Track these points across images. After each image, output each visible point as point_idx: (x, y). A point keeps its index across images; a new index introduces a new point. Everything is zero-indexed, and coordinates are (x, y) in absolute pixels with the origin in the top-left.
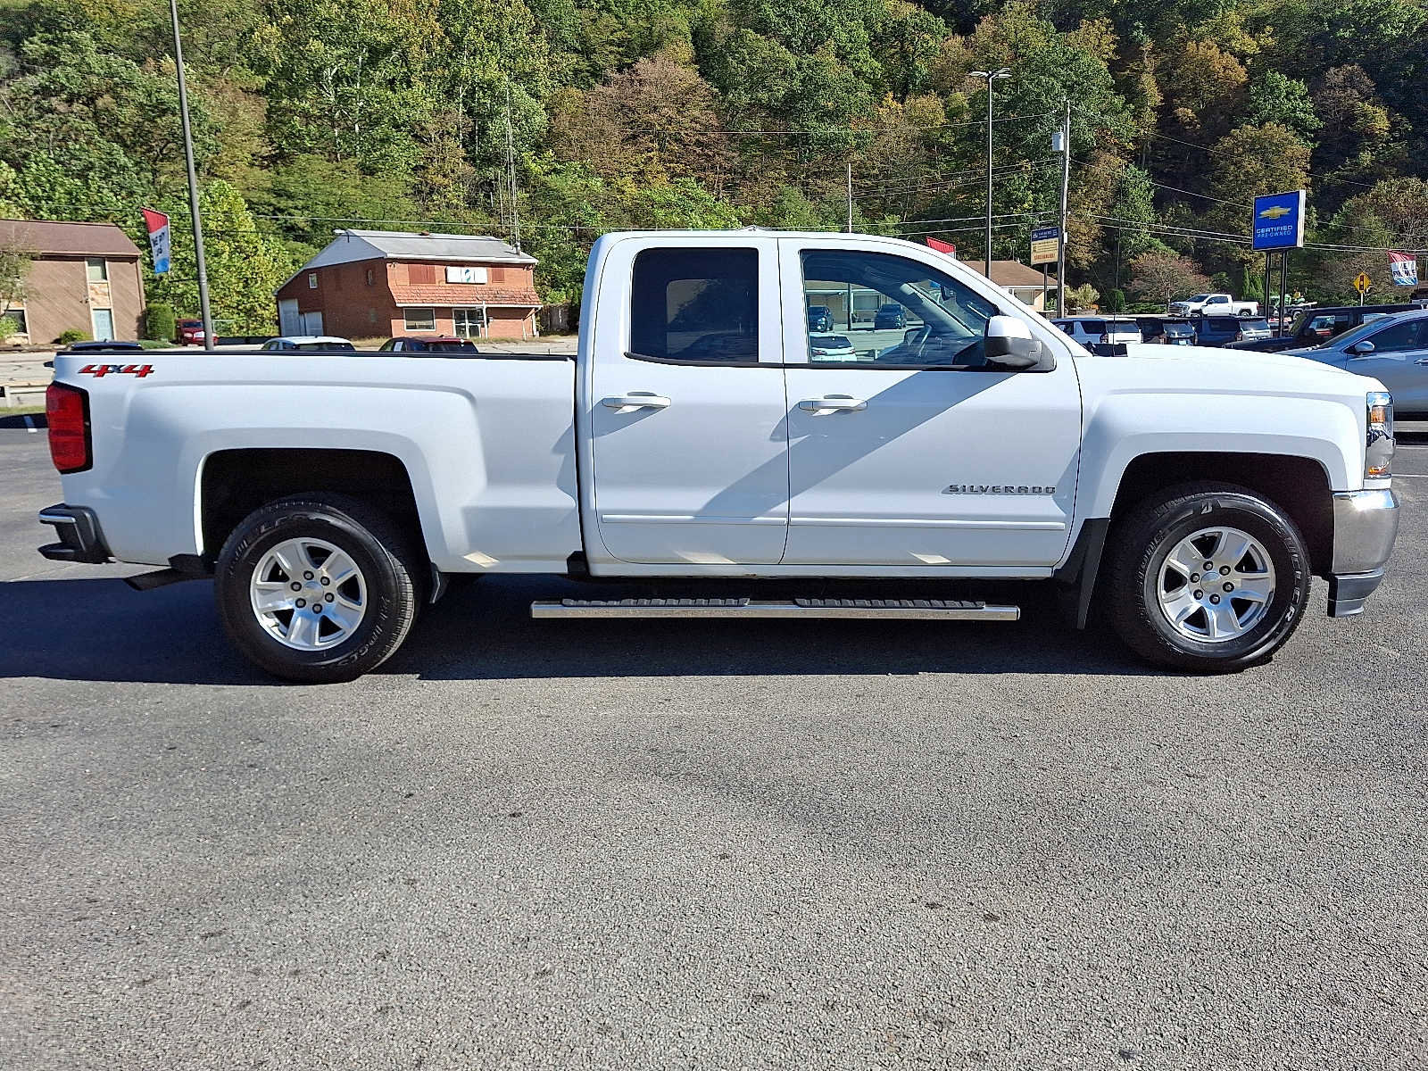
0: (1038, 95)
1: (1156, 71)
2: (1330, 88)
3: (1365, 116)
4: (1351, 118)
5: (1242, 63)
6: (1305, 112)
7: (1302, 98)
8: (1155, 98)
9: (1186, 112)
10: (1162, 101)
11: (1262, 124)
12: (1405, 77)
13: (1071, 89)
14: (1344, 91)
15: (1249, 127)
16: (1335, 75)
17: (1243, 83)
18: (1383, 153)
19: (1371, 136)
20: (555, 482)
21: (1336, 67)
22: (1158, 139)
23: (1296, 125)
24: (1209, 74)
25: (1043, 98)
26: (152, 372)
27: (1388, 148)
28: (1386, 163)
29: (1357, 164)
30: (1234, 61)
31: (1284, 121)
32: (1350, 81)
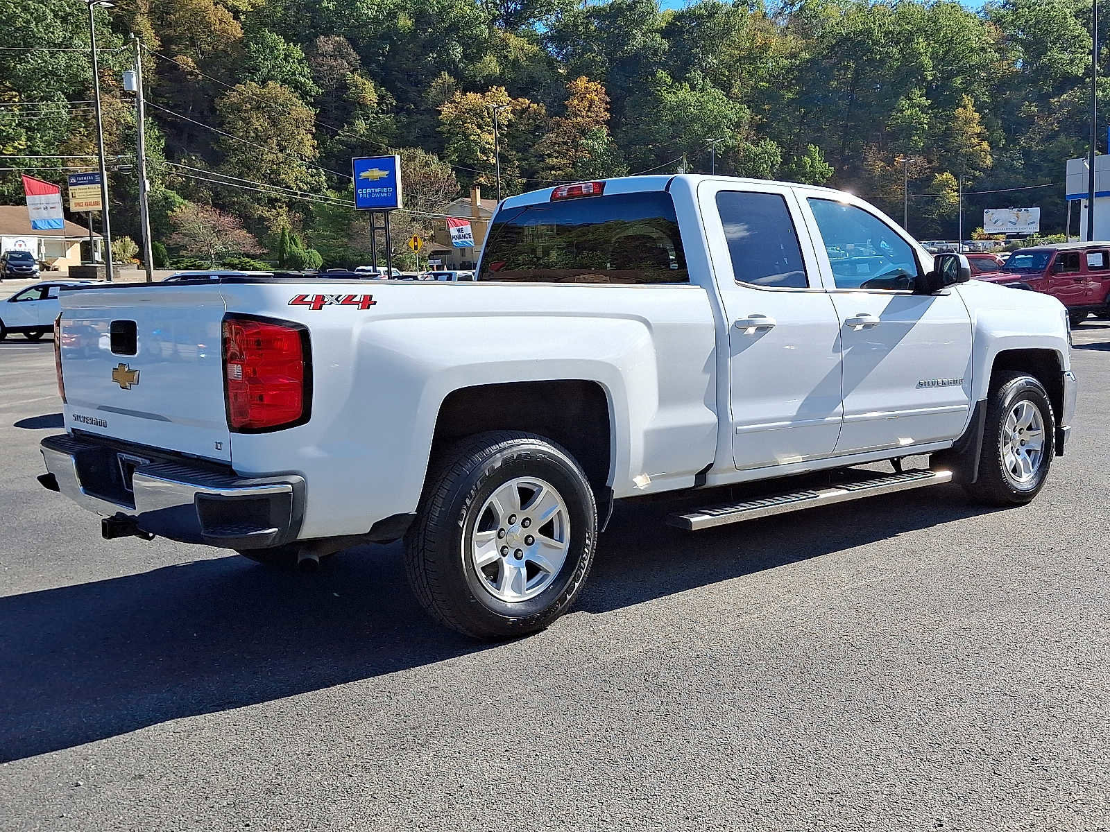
0: (28, 22)
1: (151, 12)
2: (322, 55)
3: (356, 86)
4: (343, 86)
5: (236, 18)
6: (304, 76)
7: (300, 62)
8: (152, 41)
9: (186, 61)
10: (159, 46)
11: (264, 82)
12: (383, 55)
13: (64, 20)
14: (335, 60)
15: (253, 84)
16: (325, 44)
17: (239, 38)
18: (375, 123)
19: (363, 106)
20: (702, 401)
21: (326, 35)
22: (159, 85)
23: (296, 88)
24: (206, 25)
25: (33, 25)
26: (375, 303)
27: (379, 119)
28: (380, 133)
29: (353, 131)
30: (229, 15)
31: (284, 81)
32: (338, 50)
